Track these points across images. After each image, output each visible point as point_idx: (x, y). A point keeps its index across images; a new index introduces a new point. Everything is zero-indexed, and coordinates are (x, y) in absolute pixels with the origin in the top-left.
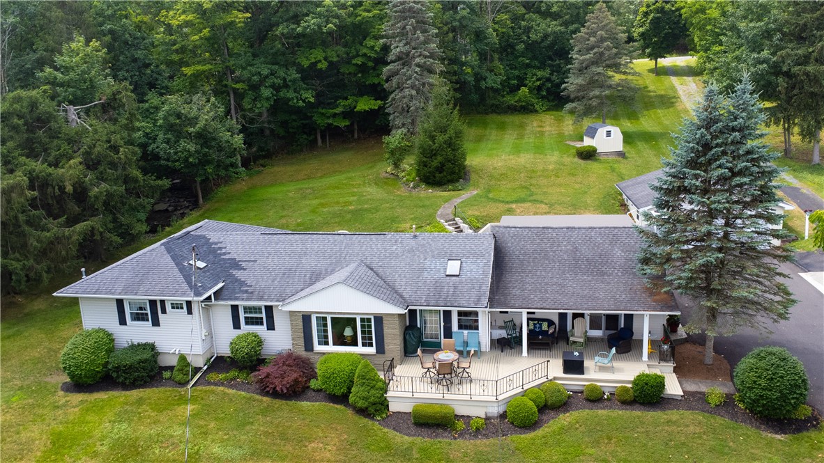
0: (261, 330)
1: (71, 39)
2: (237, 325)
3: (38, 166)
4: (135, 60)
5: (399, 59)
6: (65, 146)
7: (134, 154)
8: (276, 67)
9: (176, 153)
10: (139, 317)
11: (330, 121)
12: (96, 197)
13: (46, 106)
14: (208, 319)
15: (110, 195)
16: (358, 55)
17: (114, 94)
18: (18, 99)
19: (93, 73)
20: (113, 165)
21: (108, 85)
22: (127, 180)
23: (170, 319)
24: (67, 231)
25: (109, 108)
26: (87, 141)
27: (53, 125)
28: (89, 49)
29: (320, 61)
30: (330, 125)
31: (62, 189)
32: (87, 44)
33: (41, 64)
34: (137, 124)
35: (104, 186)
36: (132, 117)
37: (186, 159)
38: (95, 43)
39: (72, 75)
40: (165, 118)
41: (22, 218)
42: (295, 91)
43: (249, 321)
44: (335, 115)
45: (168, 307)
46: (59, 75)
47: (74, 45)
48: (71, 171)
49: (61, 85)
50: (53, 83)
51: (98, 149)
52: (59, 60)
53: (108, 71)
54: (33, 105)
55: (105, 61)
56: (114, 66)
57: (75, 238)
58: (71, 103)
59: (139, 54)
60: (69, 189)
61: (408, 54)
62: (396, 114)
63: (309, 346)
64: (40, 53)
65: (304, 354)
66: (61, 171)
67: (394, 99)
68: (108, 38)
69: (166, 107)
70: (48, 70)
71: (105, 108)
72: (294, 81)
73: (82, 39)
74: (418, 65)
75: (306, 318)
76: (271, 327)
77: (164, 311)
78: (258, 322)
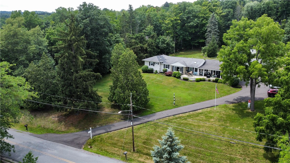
0: (167, 69)
1: (148, 25)
2: (164, 68)
3: (141, 45)
4: (158, 29)
5: (209, 32)
6: (145, 42)
7: (155, 45)
8: (184, 32)
9: (162, 46)
10: (152, 65)
11: (194, 44)
12: (148, 51)
13: (144, 36)
14: (161, 66)
15: (151, 51)
16: (201, 31)
17: (154, 35)
18: (140, 34)
19: (151, 31)
20: (152, 46)
21: (153, 33)
22: (154, 49)
23: (156, 65)
24: (144, 55)
25: (153, 37)
26: (149, 42)
27: (144, 39)
28: (151, 27)
29: (193, 31)
30: (194, 45)
31: (144, 49)
32: (151, 26)
33: (143, 29)
34: (156, 40)
35: (150, 49)
36: (156, 39)
37: (164, 47)
38: (152, 26)
39: (148, 31)
40: (161, 40)
41: (138, 52)
42: (187, 37)
43: (166, 67)
44: (195, 43)
45: (156, 63)
46: (146, 31)
47: (149, 26)
48: (145, 46)
49: (146, 33)
50: (145, 32)
51: (150, 43)
52: (146, 29)
53: (153, 31)
54: (142, 36)
55: (153, 29)
56: (154, 30)
57: (145, 56)
58: (147, 36)
59: (159, 28)
60: (145, 49)
61: (211, 31)
62: (207, 43)
63: (173, 71)
64: (143, 27)
65: (172, 72)
66: (144, 46)
67: (207, 40)
68: (154, 25)
69: (162, 38)
70: (144, 30)
71: (152, 37)
72: (187, 35)
73: (150, 25)
74: (213, 33)
75: (173, 67)
76: (169, 68)
77: (155, 64)
78: (167, 67)
